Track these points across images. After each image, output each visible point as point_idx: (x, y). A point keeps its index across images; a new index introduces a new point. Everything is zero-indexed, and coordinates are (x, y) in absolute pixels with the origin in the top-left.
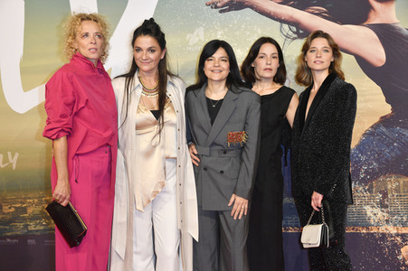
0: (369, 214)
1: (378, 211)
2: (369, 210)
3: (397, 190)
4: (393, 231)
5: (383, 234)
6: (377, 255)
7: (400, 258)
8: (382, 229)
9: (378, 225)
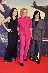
0: (2, 39)
1: (3, 38)
2: (2, 38)
3: (6, 35)
4: (6, 42)
5: (4, 42)
6: (3, 46)
7: (6, 46)
8: (4, 41)
9: (3, 41)
